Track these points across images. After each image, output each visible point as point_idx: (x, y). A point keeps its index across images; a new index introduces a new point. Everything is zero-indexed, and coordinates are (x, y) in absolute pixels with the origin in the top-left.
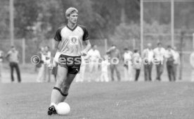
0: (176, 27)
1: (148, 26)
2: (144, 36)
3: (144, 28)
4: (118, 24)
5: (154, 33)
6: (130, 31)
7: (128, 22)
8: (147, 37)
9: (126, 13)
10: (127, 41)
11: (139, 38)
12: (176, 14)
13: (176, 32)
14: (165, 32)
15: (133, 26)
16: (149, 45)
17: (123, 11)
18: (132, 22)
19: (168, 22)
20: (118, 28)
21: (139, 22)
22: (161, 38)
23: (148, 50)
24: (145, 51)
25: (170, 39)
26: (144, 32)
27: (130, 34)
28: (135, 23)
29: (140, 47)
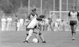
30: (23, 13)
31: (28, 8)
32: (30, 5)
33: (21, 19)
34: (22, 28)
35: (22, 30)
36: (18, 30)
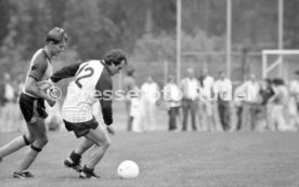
0: (234, 40)
1: (189, 39)
2: (182, 57)
3: (182, 43)
4: (140, 35)
5: (197, 50)
6: (160, 47)
7: (156, 33)
8: (186, 58)
9: (154, 17)
10: (154, 64)
11: (175, 61)
12: (235, 19)
13: (234, 50)
14: (217, 49)
15: (164, 40)
16: (191, 71)
17: (149, 14)
18: (164, 33)
19: (221, 32)
20: (140, 43)
21: (175, 33)
22: (209, 59)
23: (188, 79)
24: (183, 81)
25: (225, 61)
26: (182, 50)
27: (160, 53)
28: (168, 34)
29: (175, 74)
30: (155, 58)
31: (175, 39)
32: (183, 27)
33: (150, 82)
34: (153, 120)
35: (153, 128)
36: (136, 127)
